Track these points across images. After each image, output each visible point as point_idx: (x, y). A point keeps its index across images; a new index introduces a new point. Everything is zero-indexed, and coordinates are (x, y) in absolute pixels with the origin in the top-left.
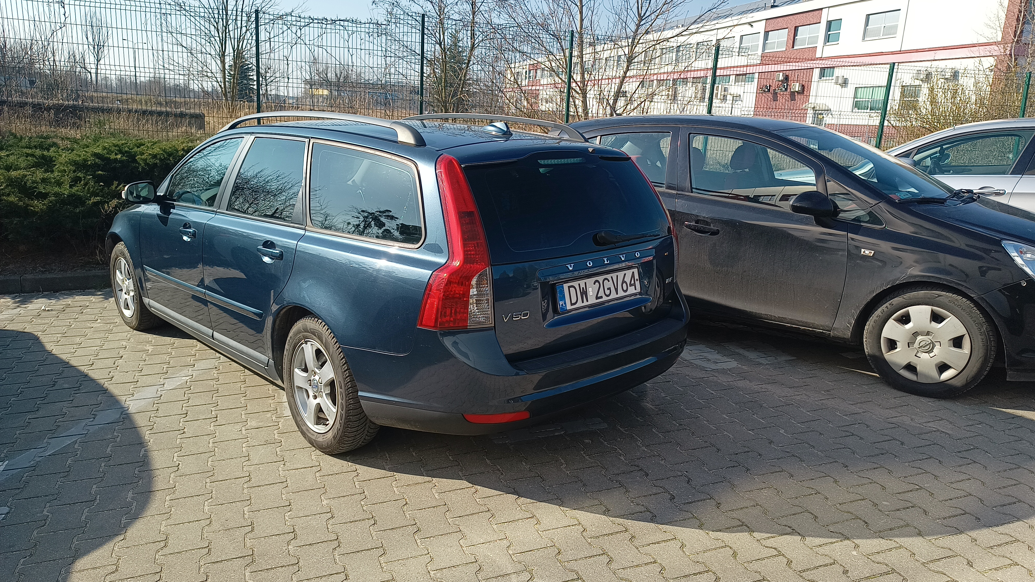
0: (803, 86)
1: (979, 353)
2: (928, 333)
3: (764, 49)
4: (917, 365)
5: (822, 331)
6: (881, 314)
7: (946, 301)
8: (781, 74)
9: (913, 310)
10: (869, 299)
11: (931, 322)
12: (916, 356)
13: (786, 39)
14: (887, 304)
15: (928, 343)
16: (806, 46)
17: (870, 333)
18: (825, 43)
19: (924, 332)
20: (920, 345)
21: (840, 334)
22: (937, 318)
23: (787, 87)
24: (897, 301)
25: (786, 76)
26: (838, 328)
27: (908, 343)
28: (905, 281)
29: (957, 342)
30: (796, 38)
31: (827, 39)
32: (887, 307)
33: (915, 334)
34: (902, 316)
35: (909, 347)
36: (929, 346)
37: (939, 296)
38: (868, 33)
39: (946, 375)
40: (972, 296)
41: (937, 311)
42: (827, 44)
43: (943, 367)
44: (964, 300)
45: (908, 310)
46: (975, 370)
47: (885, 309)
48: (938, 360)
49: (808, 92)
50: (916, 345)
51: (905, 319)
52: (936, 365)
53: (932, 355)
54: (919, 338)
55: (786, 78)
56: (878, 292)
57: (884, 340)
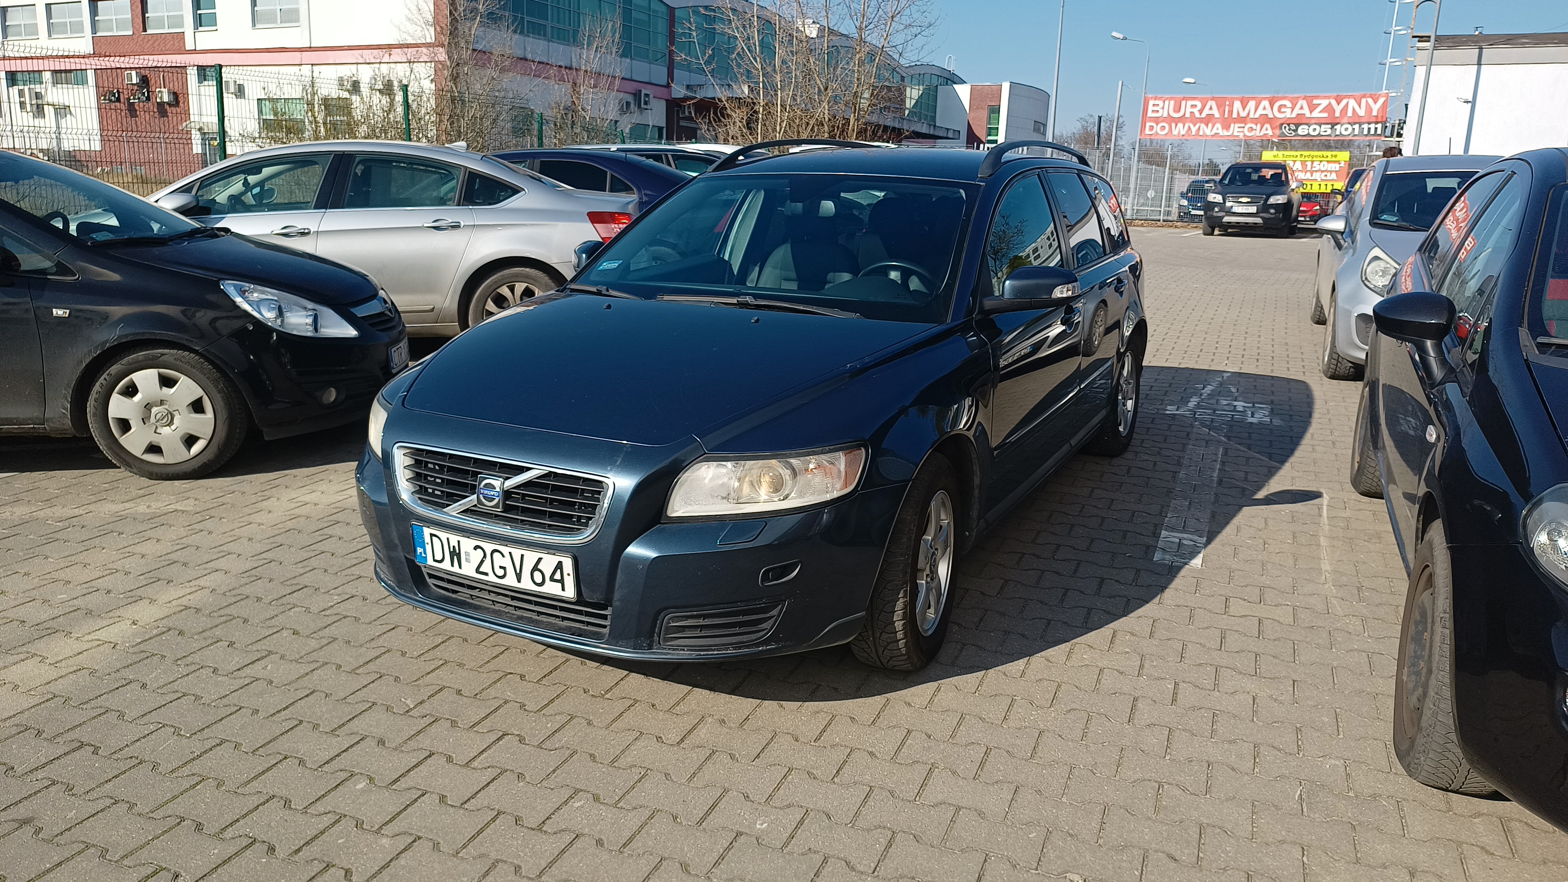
0: (175, 95)
1: (223, 415)
2: (162, 403)
3: (94, 29)
4: (159, 443)
5: (32, 426)
6: (100, 390)
7: (171, 359)
8: (134, 73)
9: (138, 377)
10: (78, 373)
11: (161, 388)
12: (155, 432)
13: (130, 16)
14: (105, 376)
15: (164, 414)
16: (166, 31)
17: (94, 416)
18: (196, 28)
19: (157, 402)
20: (157, 418)
21: (57, 425)
22: (167, 382)
23: (148, 94)
24: (115, 369)
25: (143, 76)
26: (52, 419)
27: (143, 419)
28: (116, 343)
29: (197, 406)
30: (147, 15)
31: (199, 21)
32: (105, 379)
33: (148, 407)
34: (128, 387)
35: (145, 423)
36: (166, 418)
37: (163, 355)
38: (259, 17)
39: (197, 448)
40: (197, 348)
41: (164, 373)
42: (200, 29)
43: (190, 440)
44: (192, 355)
45: (132, 379)
46: (224, 434)
47: (104, 382)
48: (181, 432)
49: (186, 104)
50: (153, 419)
51: (131, 391)
52: (181, 439)
53: (173, 427)
54: (154, 410)
55: (145, 81)
56: (88, 360)
57: (113, 422)
